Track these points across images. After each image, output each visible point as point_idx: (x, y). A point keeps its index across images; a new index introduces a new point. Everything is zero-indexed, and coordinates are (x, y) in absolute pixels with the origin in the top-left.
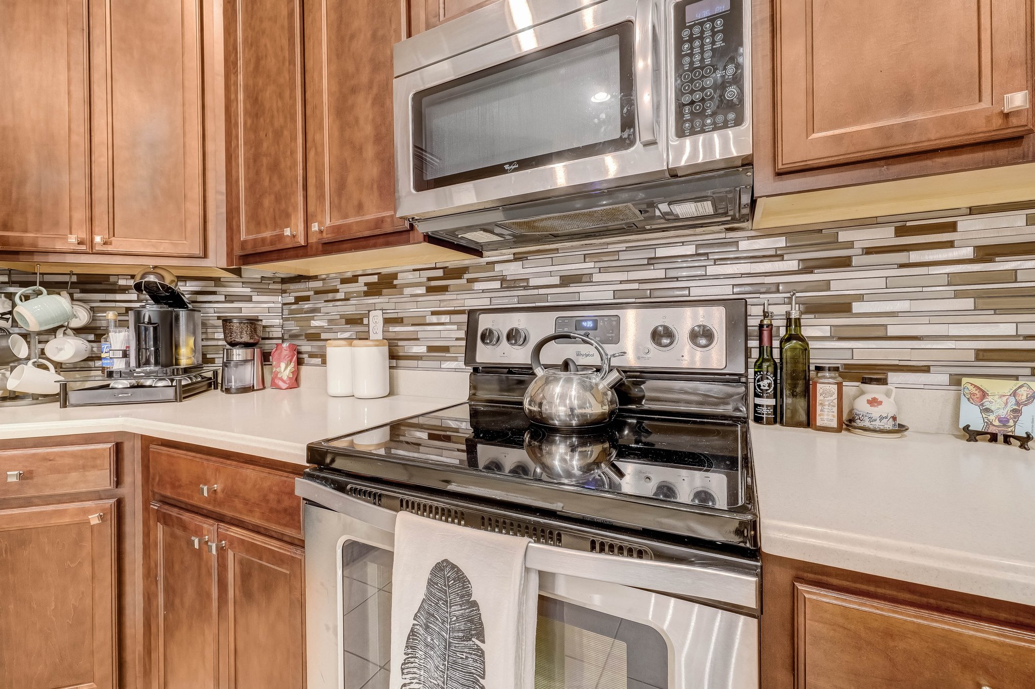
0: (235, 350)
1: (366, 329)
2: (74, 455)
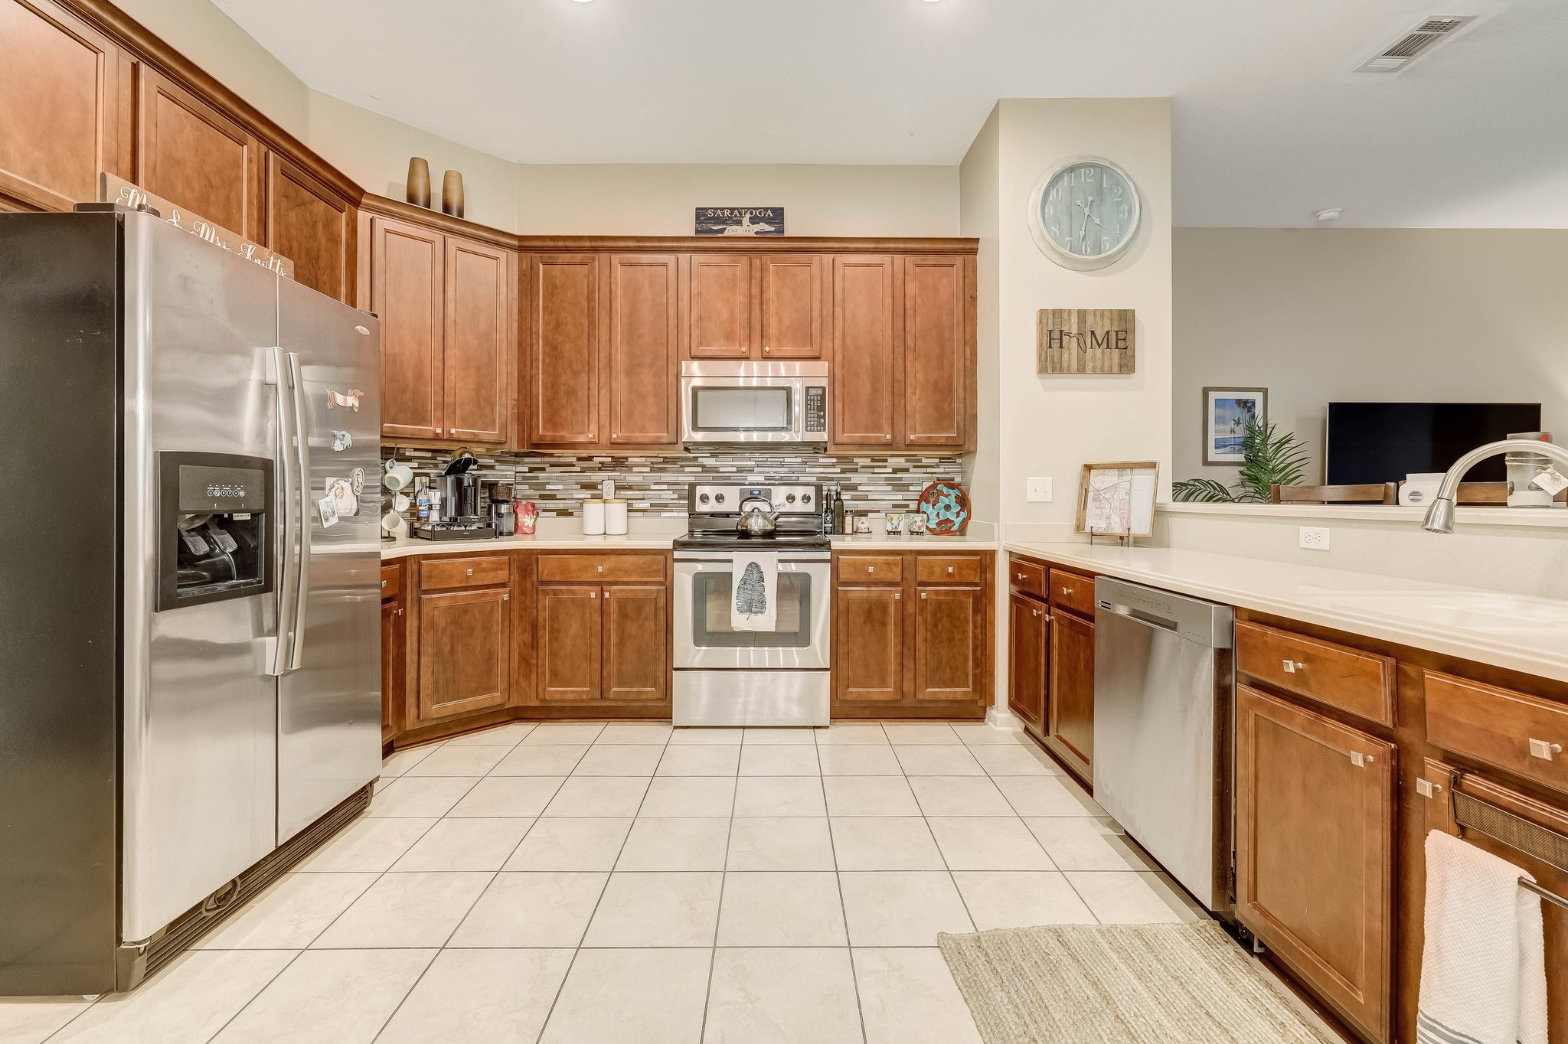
0: (502, 506)
1: (600, 492)
2: (492, 562)
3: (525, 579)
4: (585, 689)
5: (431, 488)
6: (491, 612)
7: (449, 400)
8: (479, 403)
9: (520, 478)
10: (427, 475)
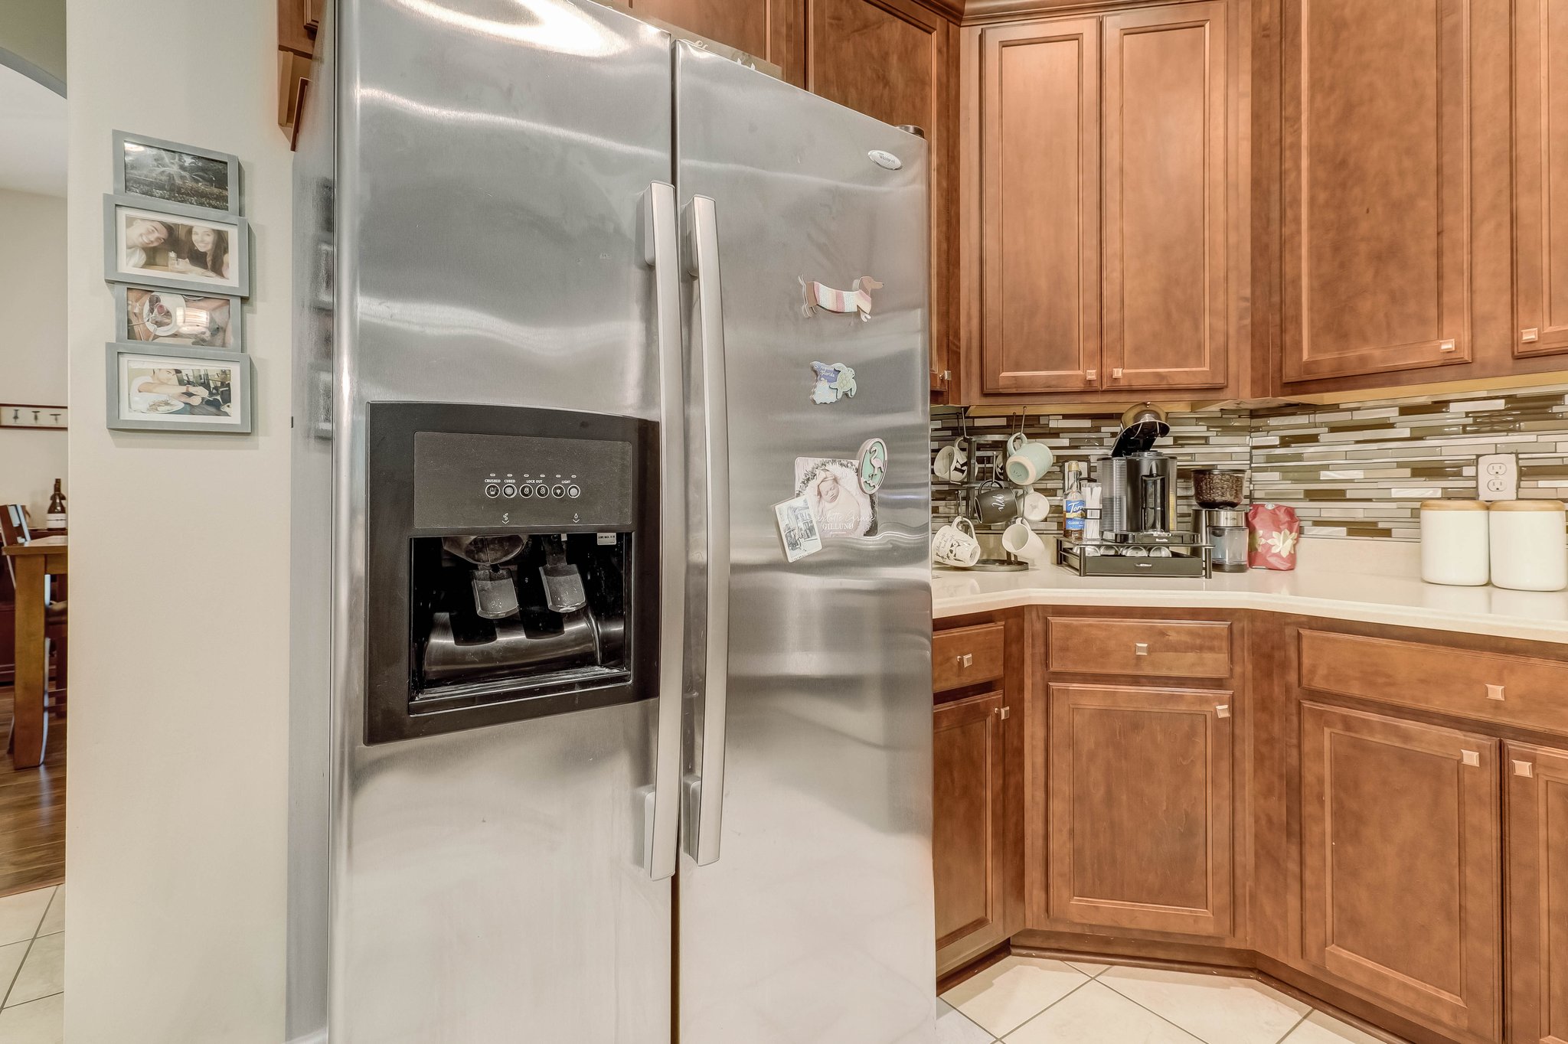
0: (1222, 513)
1: (1472, 484)
2: (1191, 632)
3: (1269, 675)
4: (1446, 996)
5: (1090, 480)
6: (1191, 735)
7: (1111, 317)
8: (1169, 315)
9: (1262, 459)
10: (1085, 458)
